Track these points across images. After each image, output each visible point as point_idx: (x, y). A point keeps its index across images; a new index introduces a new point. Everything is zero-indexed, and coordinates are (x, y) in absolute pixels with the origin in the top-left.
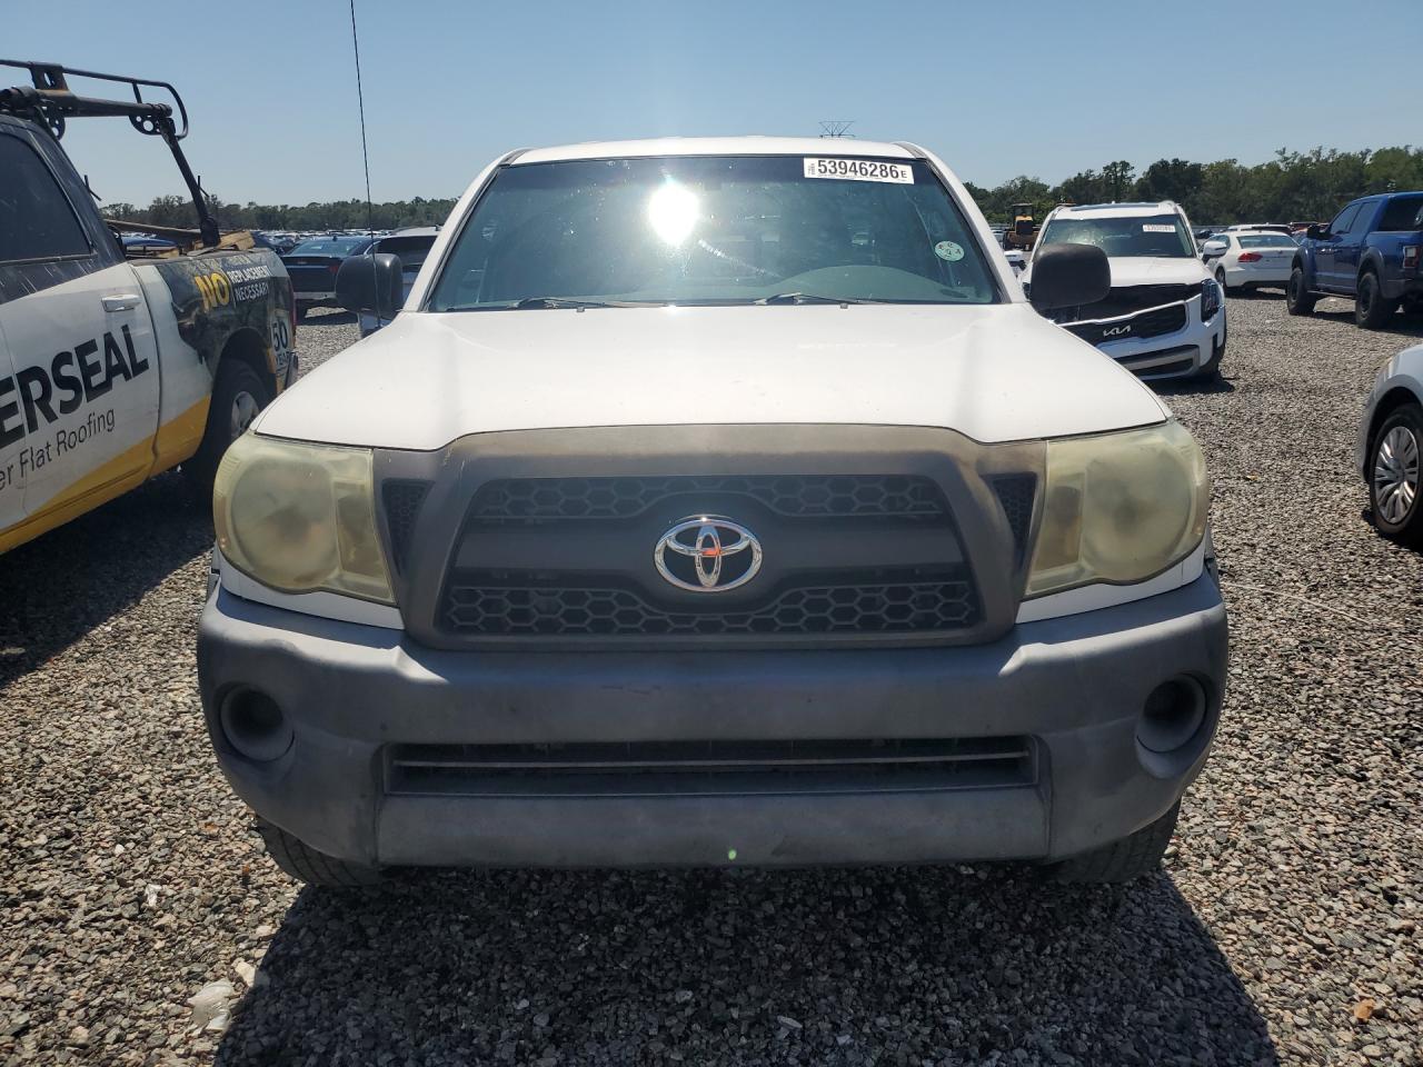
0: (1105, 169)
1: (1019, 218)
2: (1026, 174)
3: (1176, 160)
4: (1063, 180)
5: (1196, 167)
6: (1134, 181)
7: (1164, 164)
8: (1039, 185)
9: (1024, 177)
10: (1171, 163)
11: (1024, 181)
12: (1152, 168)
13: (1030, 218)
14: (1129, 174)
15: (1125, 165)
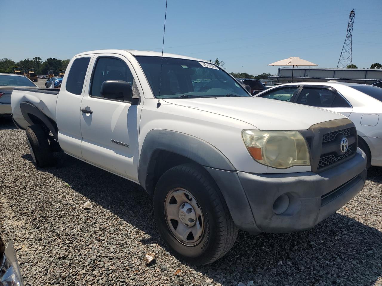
0: (33, 59)
1: (30, 72)
2: (7, 58)
3: (54, 58)
4: (20, 61)
5: (60, 61)
6: (42, 63)
7: (51, 59)
8: (12, 61)
9: (6, 59)
10: (53, 59)
11: (6, 60)
12: (48, 59)
13: (33, 72)
14: (41, 61)
15: (39, 58)
